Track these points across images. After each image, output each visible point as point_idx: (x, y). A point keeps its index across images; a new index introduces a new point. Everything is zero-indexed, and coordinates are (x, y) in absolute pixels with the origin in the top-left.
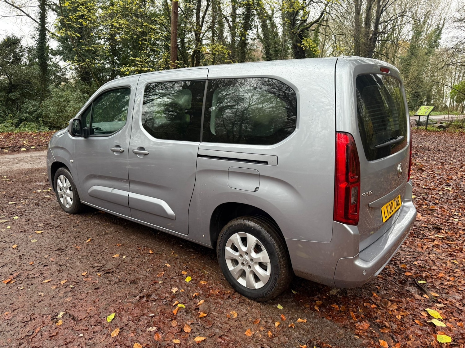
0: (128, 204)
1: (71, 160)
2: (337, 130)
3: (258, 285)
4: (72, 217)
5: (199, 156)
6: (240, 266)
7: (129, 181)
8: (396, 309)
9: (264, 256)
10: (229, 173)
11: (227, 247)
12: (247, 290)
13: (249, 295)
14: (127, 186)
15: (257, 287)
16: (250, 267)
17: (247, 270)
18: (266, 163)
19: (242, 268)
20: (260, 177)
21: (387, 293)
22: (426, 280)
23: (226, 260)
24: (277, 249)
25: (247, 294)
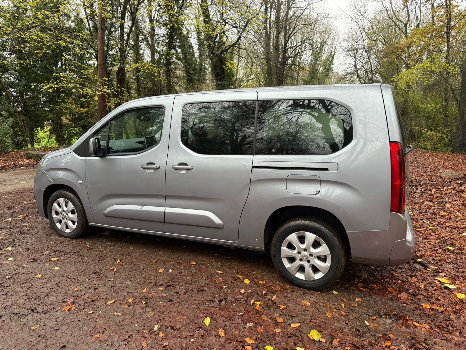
0: (164, 220)
1: (79, 181)
2: (390, 140)
3: (318, 276)
4: (78, 242)
5: (253, 167)
6: (298, 263)
7: (165, 197)
8: (417, 281)
9: (324, 249)
10: (287, 180)
11: (283, 246)
12: (306, 282)
13: (309, 286)
14: (162, 201)
15: (316, 278)
16: (309, 261)
17: (306, 265)
18: (327, 169)
19: (300, 264)
20: (320, 181)
21: (402, 271)
22: (421, 258)
23: (282, 259)
24: (336, 241)
25: (307, 285)
